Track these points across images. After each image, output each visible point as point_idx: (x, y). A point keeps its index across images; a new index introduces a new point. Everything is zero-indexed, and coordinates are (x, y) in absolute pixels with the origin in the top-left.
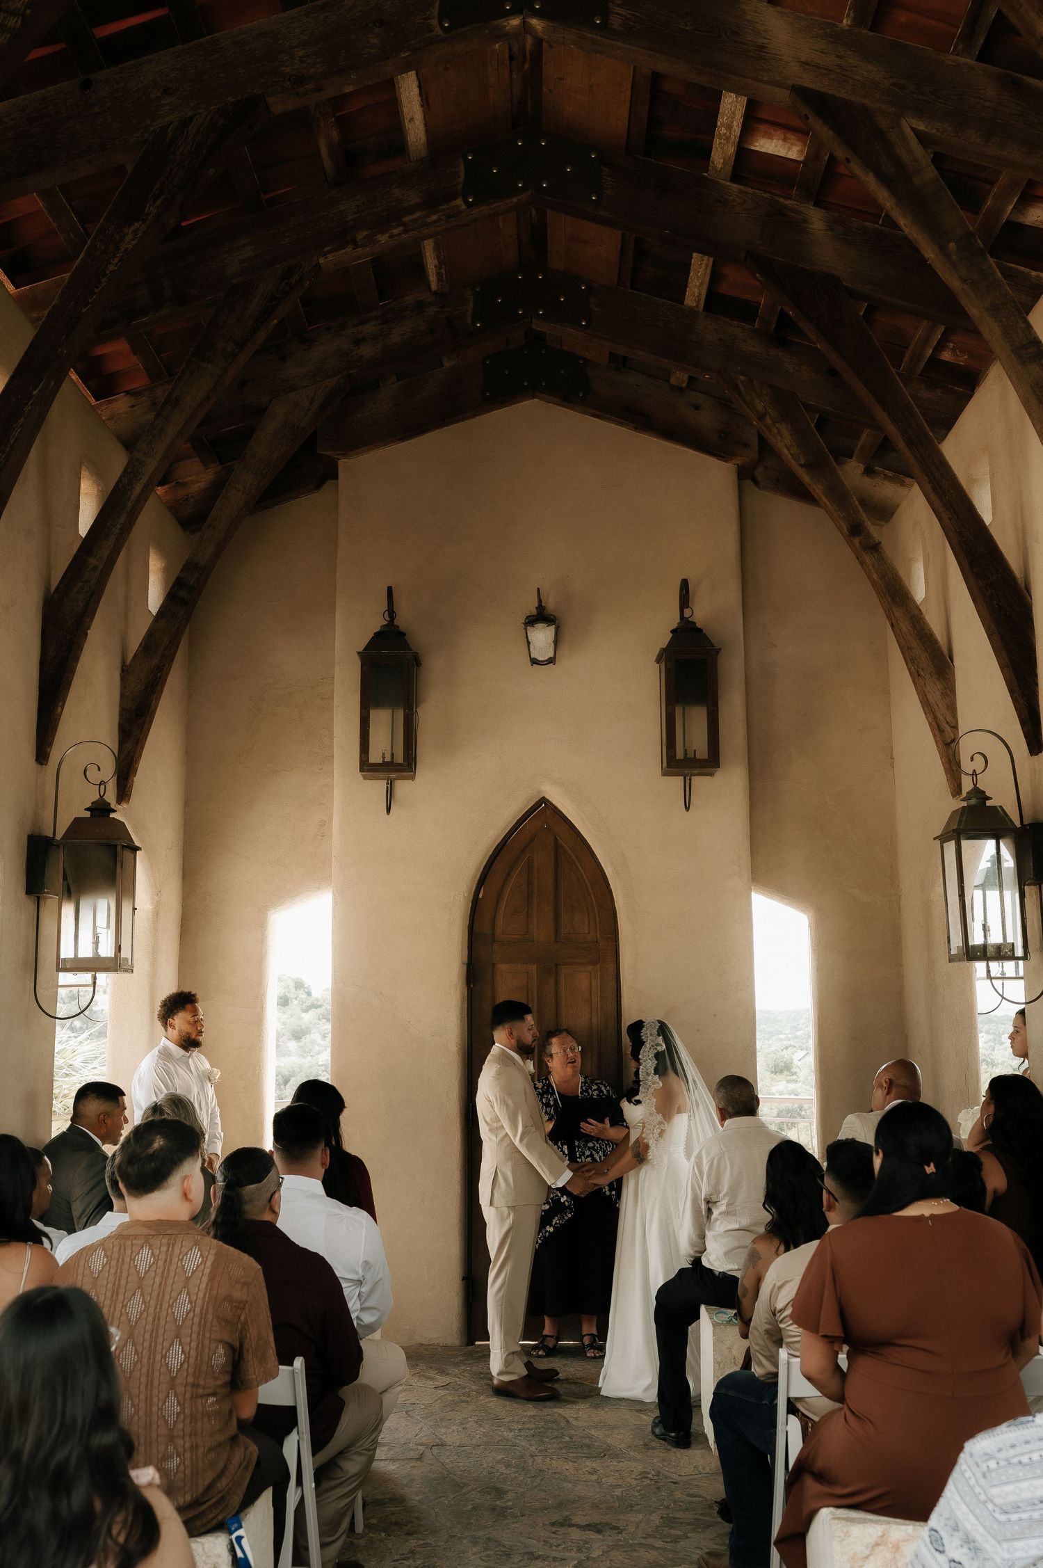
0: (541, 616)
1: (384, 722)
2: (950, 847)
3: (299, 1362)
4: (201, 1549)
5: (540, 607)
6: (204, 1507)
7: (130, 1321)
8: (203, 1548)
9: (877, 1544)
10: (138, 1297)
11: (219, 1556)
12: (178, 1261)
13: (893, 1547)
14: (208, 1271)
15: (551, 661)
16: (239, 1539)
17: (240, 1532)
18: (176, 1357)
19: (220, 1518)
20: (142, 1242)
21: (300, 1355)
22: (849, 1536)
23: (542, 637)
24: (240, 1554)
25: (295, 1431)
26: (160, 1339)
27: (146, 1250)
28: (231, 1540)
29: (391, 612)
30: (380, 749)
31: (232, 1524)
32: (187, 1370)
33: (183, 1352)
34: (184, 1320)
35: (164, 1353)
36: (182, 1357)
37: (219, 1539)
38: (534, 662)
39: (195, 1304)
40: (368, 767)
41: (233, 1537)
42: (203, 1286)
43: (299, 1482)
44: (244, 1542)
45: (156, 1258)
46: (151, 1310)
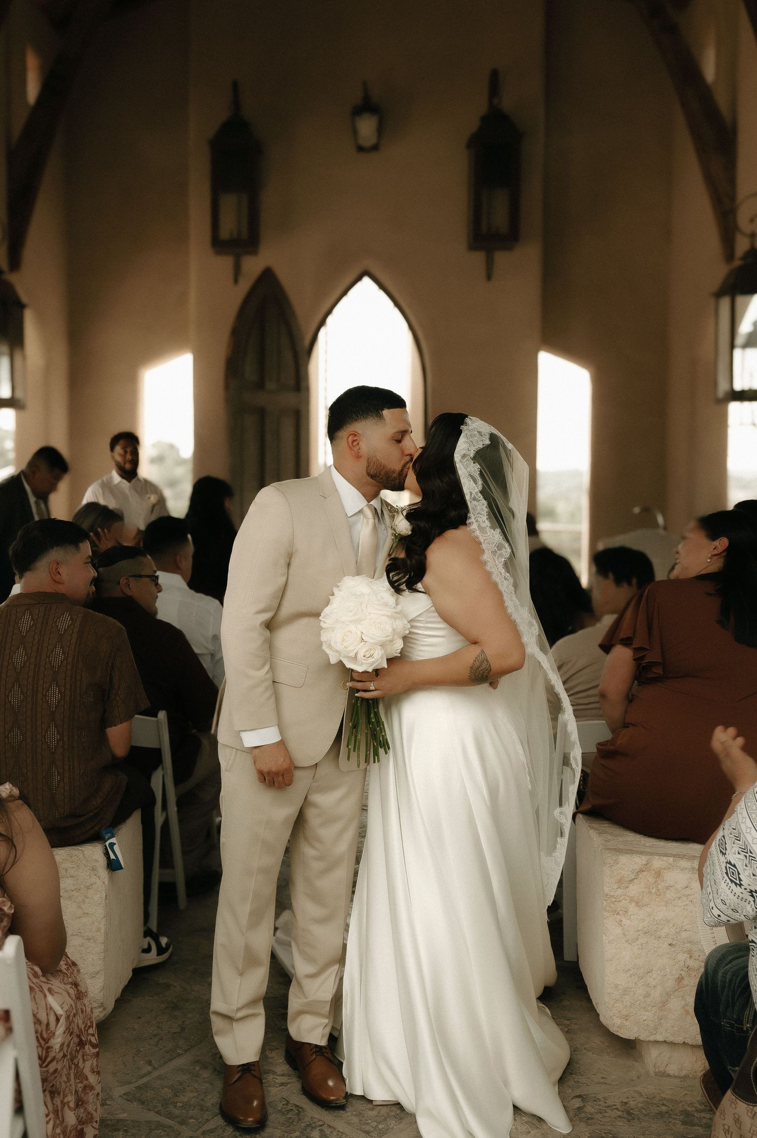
0: (367, 106)
1: (230, 205)
2: (725, 303)
3: (162, 715)
4: (81, 855)
5: (367, 98)
6: (83, 819)
7: (15, 668)
8: (84, 855)
9: (641, 871)
10: (21, 650)
11: (96, 861)
12: (53, 623)
13: (655, 873)
14: (77, 629)
15: (375, 148)
16: (112, 845)
17: (113, 840)
18: (54, 695)
19: (96, 829)
20: (25, 609)
21: (163, 709)
22: (618, 863)
23: (367, 127)
24: (112, 857)
25: (160, 768)
26: (41, 682)
27: (27, 616)
28: (106, 846)
29: (236, 104)
30: (228, 228)
31: (106, 833)
32: (64, 706)
33: (59, 692)
34: (59, 667)
35: (44, 693)
36: (58, 696)
37: (97, 848)
38: (361, 149)
39: (68, 654)
40: (219, 245)
41: (107, 843)
42: (74, 641)
43: (165, 807)
44: (116, 848)
45: (35, 621)
46: (33, 660)
